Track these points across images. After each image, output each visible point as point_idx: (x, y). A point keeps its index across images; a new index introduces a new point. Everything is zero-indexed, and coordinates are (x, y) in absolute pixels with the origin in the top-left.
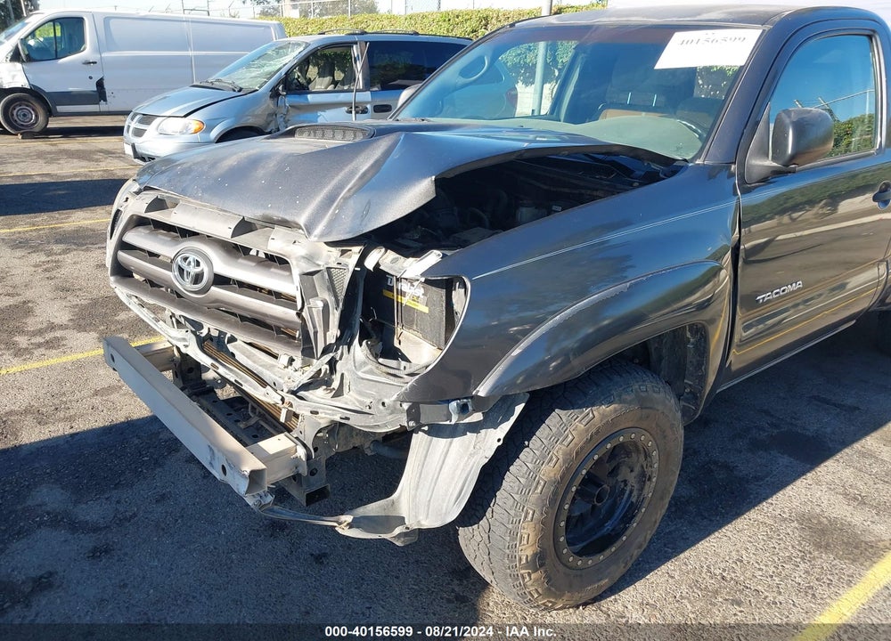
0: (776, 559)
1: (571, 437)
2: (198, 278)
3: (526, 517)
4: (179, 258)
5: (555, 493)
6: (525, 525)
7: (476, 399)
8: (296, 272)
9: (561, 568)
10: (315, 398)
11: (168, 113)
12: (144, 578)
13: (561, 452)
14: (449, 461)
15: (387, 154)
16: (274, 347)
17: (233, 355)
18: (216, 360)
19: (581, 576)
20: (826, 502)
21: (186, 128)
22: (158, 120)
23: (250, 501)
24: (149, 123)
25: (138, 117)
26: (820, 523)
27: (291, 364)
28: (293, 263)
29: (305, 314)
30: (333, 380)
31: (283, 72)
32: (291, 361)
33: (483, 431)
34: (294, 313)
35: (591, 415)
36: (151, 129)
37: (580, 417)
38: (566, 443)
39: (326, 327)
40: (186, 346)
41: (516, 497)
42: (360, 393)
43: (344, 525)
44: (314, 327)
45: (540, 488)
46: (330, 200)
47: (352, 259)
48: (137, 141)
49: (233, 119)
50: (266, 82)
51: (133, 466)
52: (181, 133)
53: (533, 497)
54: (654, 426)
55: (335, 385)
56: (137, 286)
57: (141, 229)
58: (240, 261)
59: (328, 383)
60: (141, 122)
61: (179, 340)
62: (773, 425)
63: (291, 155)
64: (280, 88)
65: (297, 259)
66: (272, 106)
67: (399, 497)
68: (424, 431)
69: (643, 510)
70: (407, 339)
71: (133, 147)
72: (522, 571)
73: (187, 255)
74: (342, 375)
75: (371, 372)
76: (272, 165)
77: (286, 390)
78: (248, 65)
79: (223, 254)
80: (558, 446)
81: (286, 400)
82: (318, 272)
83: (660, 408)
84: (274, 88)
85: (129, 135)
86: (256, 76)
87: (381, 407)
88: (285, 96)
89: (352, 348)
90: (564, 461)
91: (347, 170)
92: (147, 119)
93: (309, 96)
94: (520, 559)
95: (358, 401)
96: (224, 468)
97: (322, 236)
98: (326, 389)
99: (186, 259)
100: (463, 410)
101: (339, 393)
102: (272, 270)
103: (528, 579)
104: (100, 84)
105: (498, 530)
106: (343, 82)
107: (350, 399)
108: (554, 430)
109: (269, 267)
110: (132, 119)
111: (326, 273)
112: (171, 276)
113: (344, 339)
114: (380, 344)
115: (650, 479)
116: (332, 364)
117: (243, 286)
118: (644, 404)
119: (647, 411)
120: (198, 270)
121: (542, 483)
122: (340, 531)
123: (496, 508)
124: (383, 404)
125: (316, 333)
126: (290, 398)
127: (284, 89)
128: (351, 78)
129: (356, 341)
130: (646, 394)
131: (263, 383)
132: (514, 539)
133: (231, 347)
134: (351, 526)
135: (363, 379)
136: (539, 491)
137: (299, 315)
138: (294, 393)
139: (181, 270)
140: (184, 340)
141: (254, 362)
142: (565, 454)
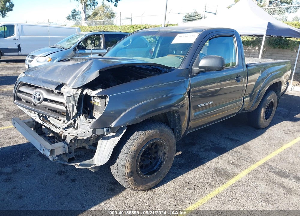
0: (205, 178)
1: (139, 139)
2: (39, 99)
3: (127, 161)
4: (34, 94)
5: (135, 155)
6: (127, 163)
7: (111, 127)
8: (65, 96)
9: (139, 177)
10: (70, 130)
11: (40, 55)
12: (21, 186)
13: (136, 143)
14: (107, 147)
15: (90, 65)
16: (60, 118)
17: (49, 121)
18: (44, 122)
19: (146, 181)
20: (222, 164)
21: (46, 60)
22: (37, 57)
23: (51, 159)
24: (34, 58)
25: (30, 56)
26: (219, 169)
27: (64, 122)
28: (64, 94)
29: (68, 108)
30: (75, 126)
31: (78, 43)
32: (64, 121)
33: (115, 137)
34: (65, 107)
35: (145, 134)
36: (34, 60)
37: (142, 134)
38: (138, 141)
39: (73, 111)
40: (36, 118)
41: (124, 156)
42: (82, 129)
43: (77, 166)
44: (70, 111)
45: (130, 153)
46: (75, 77)
47: (79, 92)
48: (30, 64)
49: (61, 57)
50: (72, 46)
51: (20, 157)
52: (44, 61)
53: (129, 155)
54: (165, 138)
55: (76, 127)
56: (23, 102)
57: (24, 86)
58: (51, 94)
59: (74, 127)
60: (31, 58)
61: (34, 117)
62: (213, 145)
63: (65, 66)
64: (77, 48)
65: (65, 93)
66: (74, 53)
67: (94, 159)
68: (101, 139)
69: (164, 163)
70: (96, 114)
71: (28, 66)
72: (127, 177)
73: (36, 93)
74: (77, 124)
75: (85, 123)
76: (60, 68)
77: (62, 129)
78: (67, 41)
79: (47, 92)
80: (135, 141)
81: (62, 131)
82: (71, 96)
83: (166, 133)
84: (74, 48)
85: (27, 62)
86: (69, 45)
87: (88, 132)
88: (78, 50)
89: (80, 117)
90: (137, 146)
91: (80, 69)
92: (33, 57)
93: (86, 50)
94: (126, 174)
95: (81, 131)
96: (44, 150)
97: (73, 87)
98: (73, 128)
99: (36, 94)
100: (108, 130)
101: (76, 129)
102: (59, 96)
103: (128, 180)
104: (19, 46)
105: (120, 165)
106: (97, 46)
107: (79, 130)
108: (135, 137)
109: (59, 95)
110: (28, 57)
111: (73, 96)
112: (32, 99)
113: (78, 115)
114: (90, 116)
115: (166, 154)
116: (75, 121)
117: (52, 101)
118: (161, 131)
119: (163, 134)
120: (39, 97)
121: (131, 151)
122: (76, 167)
123: (119, 159)
124: (88, 131)
125: (70, 113)
126: (63, 131)
127: (78, 48)
128: (100, 45)
129: (82, 115)
130: (161, 129)
131: (56, 127)
132: (124, 167)
133: (49, 119)
134: (79, 166)
135: (83, 124)
136: (130, 154)
137: (66, 108)
138: (64, 129)
139: (35, 97)
140: (35, 116)
141: (55, 122)
142: (137, 144)
